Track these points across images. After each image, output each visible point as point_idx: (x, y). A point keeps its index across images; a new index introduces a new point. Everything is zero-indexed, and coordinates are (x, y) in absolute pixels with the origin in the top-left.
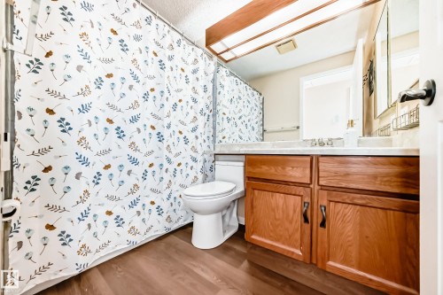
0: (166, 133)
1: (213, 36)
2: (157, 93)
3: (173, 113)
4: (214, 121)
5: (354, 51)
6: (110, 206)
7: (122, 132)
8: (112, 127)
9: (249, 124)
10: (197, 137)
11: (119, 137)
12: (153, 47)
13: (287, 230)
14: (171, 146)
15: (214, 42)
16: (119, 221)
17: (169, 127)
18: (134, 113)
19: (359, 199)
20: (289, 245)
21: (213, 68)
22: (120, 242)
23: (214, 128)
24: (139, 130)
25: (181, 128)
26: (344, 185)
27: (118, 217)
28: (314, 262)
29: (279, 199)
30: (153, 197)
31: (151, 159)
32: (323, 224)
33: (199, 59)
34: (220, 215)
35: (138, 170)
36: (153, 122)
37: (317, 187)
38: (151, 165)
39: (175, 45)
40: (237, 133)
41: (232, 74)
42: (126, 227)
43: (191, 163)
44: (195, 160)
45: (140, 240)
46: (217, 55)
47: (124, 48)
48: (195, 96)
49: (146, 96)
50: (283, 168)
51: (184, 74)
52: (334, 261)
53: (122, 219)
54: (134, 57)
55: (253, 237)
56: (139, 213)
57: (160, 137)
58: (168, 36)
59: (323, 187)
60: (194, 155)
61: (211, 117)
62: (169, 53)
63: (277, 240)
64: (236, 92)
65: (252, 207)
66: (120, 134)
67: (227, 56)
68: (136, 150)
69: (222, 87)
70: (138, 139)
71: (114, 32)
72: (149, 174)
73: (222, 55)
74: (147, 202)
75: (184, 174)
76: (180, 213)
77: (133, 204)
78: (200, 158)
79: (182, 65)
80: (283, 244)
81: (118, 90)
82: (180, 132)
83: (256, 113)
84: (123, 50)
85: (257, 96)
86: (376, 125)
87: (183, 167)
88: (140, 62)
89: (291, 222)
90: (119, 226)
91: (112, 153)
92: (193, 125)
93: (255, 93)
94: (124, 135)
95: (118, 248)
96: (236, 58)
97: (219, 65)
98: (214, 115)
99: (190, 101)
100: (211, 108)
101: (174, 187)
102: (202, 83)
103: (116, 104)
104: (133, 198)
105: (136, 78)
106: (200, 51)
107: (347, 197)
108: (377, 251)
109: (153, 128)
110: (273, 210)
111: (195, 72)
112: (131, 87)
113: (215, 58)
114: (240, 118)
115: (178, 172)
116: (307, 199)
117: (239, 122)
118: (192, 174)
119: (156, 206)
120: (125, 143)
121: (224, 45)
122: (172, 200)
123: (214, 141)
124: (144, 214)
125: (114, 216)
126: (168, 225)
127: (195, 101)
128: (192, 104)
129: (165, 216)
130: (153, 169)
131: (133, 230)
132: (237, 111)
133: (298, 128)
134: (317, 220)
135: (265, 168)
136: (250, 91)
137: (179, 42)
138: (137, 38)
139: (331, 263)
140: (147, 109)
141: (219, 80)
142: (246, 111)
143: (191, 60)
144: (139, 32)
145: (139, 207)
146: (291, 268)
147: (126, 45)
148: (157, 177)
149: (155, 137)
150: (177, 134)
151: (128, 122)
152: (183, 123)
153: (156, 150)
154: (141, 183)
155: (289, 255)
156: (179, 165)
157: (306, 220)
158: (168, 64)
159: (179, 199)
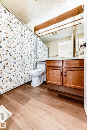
0: (23, 55)
1: (36, 29)
2: (21, 44)
3: (25, 50)
4: (36, 53)
5: (71, 36)
6: (8, 75)
7: (11, 54)
8: (8, 53)
9: (45, 54)
10: (32, 57)
11: (10, 56)
12: (20, 31)
13: (57, 78)
14: (25, 59)
15: (36, 31)
16: (11, 80)
17: (24, 54)
18: (15, 49)
19: (72, 69)
20: (57, 82)
21: (36, 38)
22: (11, 86)
23: (36, 55)
24: (16, 54)
25: (27, 54)
26: (69, 66)
27: (10, 79)
28: (63, 85)
29: (55, 71)
30: (20, 73)
31: (19, 62)
32: (65, 76)
33: (32, 35)
34: (39, 77)
35: (16, 65)
36: (20, 52)
37: (64, 67)
38: (19, 64)
39: (26, 31)
40: (42, 57)
41: (40, 40)
42: (13, 82)
43: (30, 64)
44: (31, 63)
45: (16, 85)
46: (37, 34)
47: (12, 30)
48: (31, 45)
49: (18, 44)
50: (56, 63)
51: (28, 39)
52: (68, 84)
53: (11, 79)
54: (14, 33)
55: (49, 81)
56: (16, 78)
57: (22, 56)
58: (24, 28)
59: (65, 67)
60: (31, 62)
61: (35, 52)
62: (24, 32)
63: (55, 81)
64: (42, 45)
65: (48, 74)
66: (11, 55)
67: (39, 35)
68: (15, 60)
69: (38, 43)
70: (16, 56)
71: (9, 25)
72: (19, 67)
73: (38, 35)
74: (18, 75)
75: (28, 67)
76: (27, 78)
77: (15, 75)
78: (32, 63)
79: (27, 36)
80: (56, 82)
81: (10, 42)
82: (27, 55)
83: (47, 52)
84: (11, 30)
85: (47, 47)
86: (76, 54)
87: (28, 65)
88: (16, 34)
89: (58, 76)
90: (10, 81)
91: (8, 60)
92: (31, 54)
93: (46, 46)
94: (12, 55)
95: (10, 88)
96: (42, 36)
97: (37, 37)
98: (36, 51)
99: (30, 47)
100: (35, 49)
101: (26, 71)
102: (33, 42)
103: (9, 46)
104: (14, 73)
105: (15, 39)
106: (32, 33)
107: (70, 69)
108: (76, 80)
109: (20, 54)
110: (54, 74)
111: (31, 39)
112: (14, 41)
113: (36, 35)
114: (43, 52)
115: (27, 67)
116: (62, 71)
117: (42, 54)
118: (30, 67)
119: (21, 76)
120: (12, 57)
121: (39, 32)
122: (25, 74)
123: (36, 58)
124: (18, 78)
125: (9, 78)
126: (24, 81)
127: (31, 47)
128: (30, 48)
129: (23, 79)
130: (20, 65)
131: (14, 83)
132: (42, 50)
133: (58, 56)
134: (64, 75)
135: (51, 64)
136: (45, 45)
137: (27, 30)
138: (15, 27)
139: (67, 85)
140: (18, 48)
141: (37, 42)
142: (44, 51)
143: (30, 35)
144: (16, 26)
145: (16, 76)
146: (58, 88)
147: (12, 29)
148: (21, 68)
149: (20, 56)
150: (26, 56)
151: (13, 51)
152: (28, 53)
153: (21, 60)
154: (17, 69)
155: (58, 84)
156: (27, 64)
157: (61, 75)
158: (24, 36)
159: (27, 74)
